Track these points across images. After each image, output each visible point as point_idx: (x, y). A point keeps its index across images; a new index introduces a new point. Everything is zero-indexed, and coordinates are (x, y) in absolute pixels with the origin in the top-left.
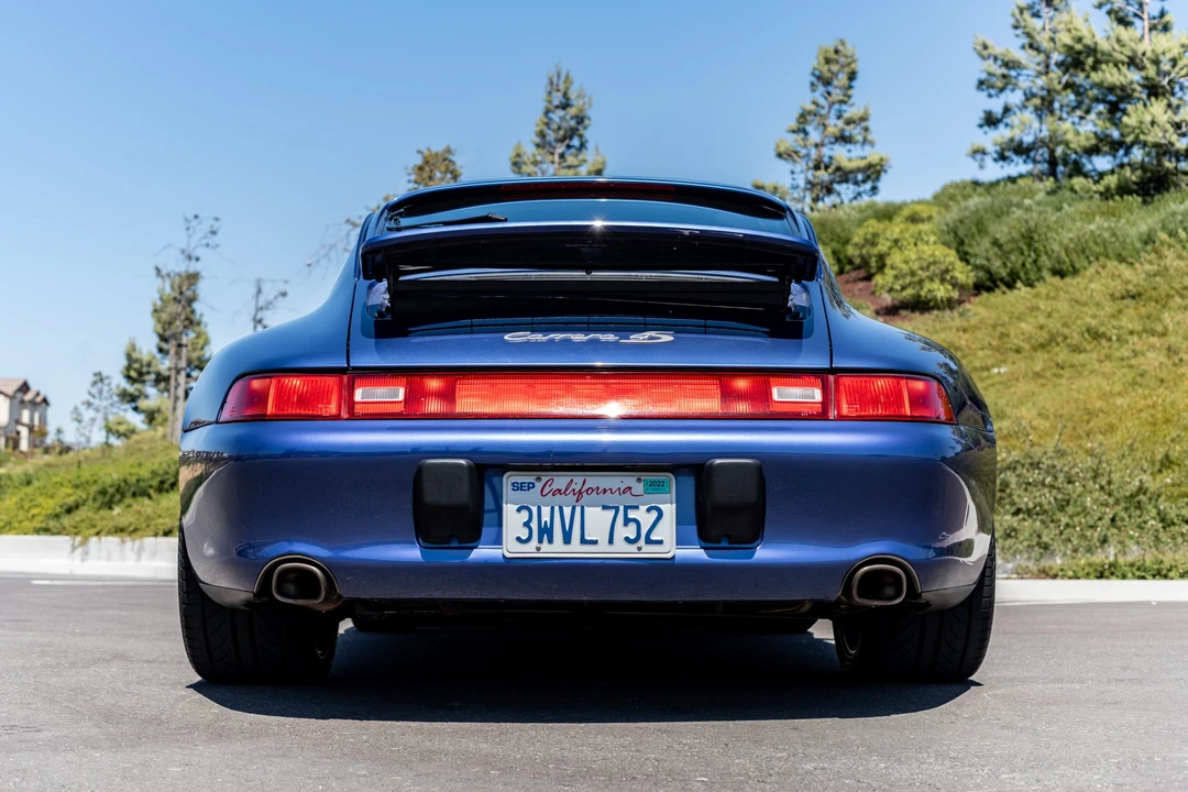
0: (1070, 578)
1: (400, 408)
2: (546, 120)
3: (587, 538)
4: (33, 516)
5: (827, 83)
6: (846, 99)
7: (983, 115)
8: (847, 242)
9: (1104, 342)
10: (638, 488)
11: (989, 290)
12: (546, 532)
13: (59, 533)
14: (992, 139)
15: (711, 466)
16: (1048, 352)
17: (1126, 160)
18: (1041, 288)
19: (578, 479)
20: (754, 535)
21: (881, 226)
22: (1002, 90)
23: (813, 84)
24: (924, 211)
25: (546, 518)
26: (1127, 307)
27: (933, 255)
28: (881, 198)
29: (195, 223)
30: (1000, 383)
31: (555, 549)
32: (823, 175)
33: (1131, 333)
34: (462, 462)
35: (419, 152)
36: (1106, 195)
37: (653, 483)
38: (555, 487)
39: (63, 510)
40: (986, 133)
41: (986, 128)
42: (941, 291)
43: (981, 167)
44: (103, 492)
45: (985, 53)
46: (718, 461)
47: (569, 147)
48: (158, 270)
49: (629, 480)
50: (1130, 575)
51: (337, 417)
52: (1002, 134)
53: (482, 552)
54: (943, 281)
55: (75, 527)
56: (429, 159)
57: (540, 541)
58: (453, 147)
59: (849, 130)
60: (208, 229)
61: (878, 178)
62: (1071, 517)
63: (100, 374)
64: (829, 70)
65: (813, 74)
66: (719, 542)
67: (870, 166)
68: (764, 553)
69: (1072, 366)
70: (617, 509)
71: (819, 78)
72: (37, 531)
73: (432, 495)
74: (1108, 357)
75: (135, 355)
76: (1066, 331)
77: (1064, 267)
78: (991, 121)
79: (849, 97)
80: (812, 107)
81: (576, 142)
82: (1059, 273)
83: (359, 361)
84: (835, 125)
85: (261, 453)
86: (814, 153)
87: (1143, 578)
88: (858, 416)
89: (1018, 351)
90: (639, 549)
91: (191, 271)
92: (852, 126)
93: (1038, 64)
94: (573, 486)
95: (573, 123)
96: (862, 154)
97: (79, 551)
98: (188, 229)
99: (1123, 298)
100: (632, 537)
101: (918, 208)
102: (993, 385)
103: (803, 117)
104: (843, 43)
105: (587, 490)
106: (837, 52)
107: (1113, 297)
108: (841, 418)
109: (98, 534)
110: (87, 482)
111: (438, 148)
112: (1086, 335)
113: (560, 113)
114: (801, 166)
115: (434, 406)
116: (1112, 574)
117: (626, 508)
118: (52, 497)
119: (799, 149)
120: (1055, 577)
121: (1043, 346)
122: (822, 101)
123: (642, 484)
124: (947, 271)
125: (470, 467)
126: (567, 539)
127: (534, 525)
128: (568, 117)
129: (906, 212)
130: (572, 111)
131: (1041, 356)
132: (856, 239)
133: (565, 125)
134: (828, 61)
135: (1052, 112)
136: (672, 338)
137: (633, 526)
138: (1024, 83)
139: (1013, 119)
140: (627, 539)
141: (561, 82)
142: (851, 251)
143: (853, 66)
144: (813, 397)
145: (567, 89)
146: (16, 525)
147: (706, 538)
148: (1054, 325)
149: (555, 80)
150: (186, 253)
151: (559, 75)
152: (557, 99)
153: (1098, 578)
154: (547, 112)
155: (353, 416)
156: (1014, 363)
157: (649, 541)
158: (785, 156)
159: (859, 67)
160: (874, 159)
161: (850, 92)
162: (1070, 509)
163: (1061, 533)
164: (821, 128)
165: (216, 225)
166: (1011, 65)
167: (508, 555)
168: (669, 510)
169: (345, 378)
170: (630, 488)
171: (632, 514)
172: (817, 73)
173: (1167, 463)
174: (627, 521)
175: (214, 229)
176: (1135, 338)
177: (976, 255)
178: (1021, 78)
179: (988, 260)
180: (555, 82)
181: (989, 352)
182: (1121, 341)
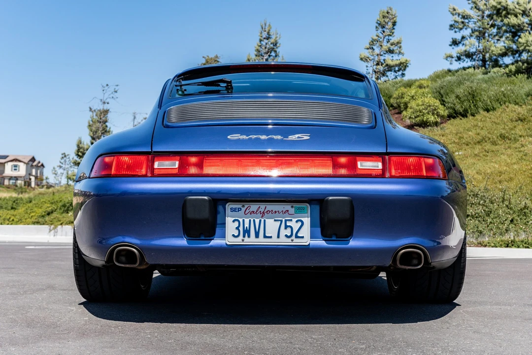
0: (492, 247)
1: (176, 171)
2: (260, 44)
3: (267, 235)
4: (32, 216)
5: (383, 27)
6: (391, 34)
7: (451, 40)
8: (390, 97)
9: (507, 140)
10: (292, 211)
11: (454, 118)
12: (247, 232)
13: (43, 224)
14: (456, 51)
15: (327, 200)
16: (481, 145)
17: (519, 59)
18: (478, 117)
19: (262, 206)
20: (348, 234)
21: (406, 90)
22: (461, 29)
23: (377, 27)
24: (425, 83)
25: (247, 225)
26: (518, 125)
27: (429, 102)
28: (406, 78)
29: (106, 88)
31: (251, 240)
32: (381, 68)
33: (521, 136)
34: (206, 198)
35: (203, 57)
36: (510, 74)
37: (299, 208)
38: (251, 210)
39: (46, 214)
40: (453, 48)
41: (453, 46)
42: (432, 118)
43: (451, 64)
44: (64, 206)
45: (454, 12)
46: (331, 198)
47: (269, 56)
48: (91, 109)
49: (287, 207)
50: (521, 246)
51: (145, 176)
52: (461, 48)
53: (216, 242)
54: (433, 114)
55: (51, 221)
56: (208, 61)
57: (244, 236)
58: (219, 56)
59: (392, 48)
60: (113, 90)
61: (405, 70)
62: (492, 219)
63: (64, 154)
64: (384, 21)
65: (377, 23)
66: (331, 237)
67: (401, 63)
68: (353, 243)
69: (493, 151)
70: (281, 221)
71: (379, 24)
72: (34, 223)
73: (191, 214)
74: (509, 147)
75: (80, 146)
76: (490, 136)
77: (489, 108)
78: (455, 43)
79: (393, 33)
80: (376, 38)
81: (273, 54)
82: (488, 110)
83: (157, 148)
84: (386, 46)
85: (109, 193)
86: (376, 59)
87: (528, 247)
88: (400, 176)
89: (467, 145)
90: (292, 240)
91: (105, 108)
92: (394, 46)
93: (478, 16)
94: (260, 210)
95: (272, 46)
96: (398, 58)
97: (52, 232)
98: (103, 90)
99: (516, 121)
100: (289, 235)
101: (423, 82)
103: (373, 42)
104: (391, 9)
105: (267, 212)
106: (388, 13)
107: (512, 120)
108: (391, 177)
109: (61, 224)
110: (57, 201)
111: (212, 56)
112: (499, 137)
113: (266, 41)
114: (370, 64)
115: (193, 170)
116: (513, 245)
117: (286, 221)
118: (41, 208)
119: (370, 56)
120: (485, 246)
121: (479, 142)
122: (381, 35)
123: (294, 209)
124: (435, 110)
125: (209, 200)
126: (257, 236)
127: (241, 229)
128: (270, 43)
129: (417, 83)
130: (272, 40)
131: (478, 147)
132: (395, 96)
133: (268, 46)
134: (384, 17)
135: (484, 38)
136: (309, 138)
137: (289, 230)
138: (471, 25)
139: (466, 42)
140: (286, 236)
141: (266, 28)
142: (392, 101)
143: (395, 19)
144: (378, 167)
145: (269, 30)
146: (24, 220)
147: (325, 235)
148: (484, 133)
149: (264, 26)
150: (103, 101)
151: (265, 25)
152: (265, 35)
153: (506, 247)
154: (261, 41)
155: (153, 175)
156: (465, 150)
157: (297, 237)
158: (364, 60)
159: (398, 20)
160: (403, 60)
161: (393, 31)
162: (492, 215)
163: (488, 226)
164: (380, 47)
165: (117, 88)
166: (466, 17)
167: (228, 243)
168: (307, 221)
169: (150, 156)
170: (288, 211)
171: (288, 224)
172: (379, 22)
174: (286, 227)
175: (116, 90)
176: (522, 139)
177: (448, 103)
178: (470, 23)
179: (454, 104)
180: (264, 28)
181: (454, 145)
182: (516, 140)
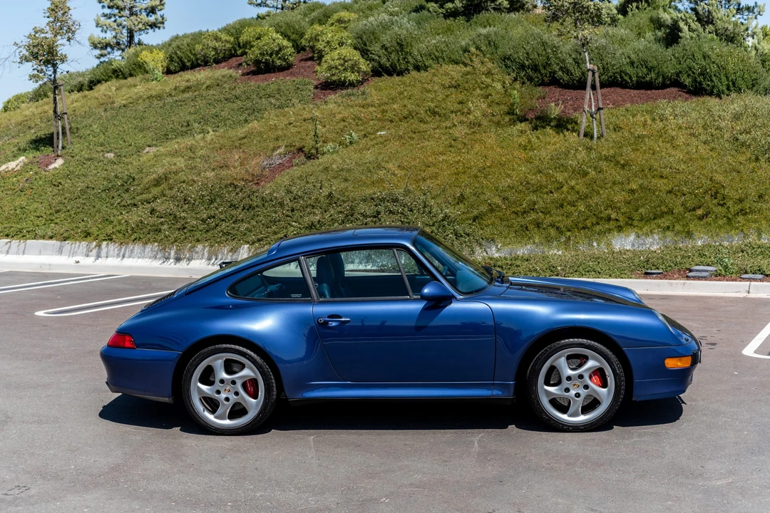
8: (302, 35)
9: (437, 117)
11: (380, 75)
16: (408, 122)
18: (406, 78)
21: (321, 28)
24: (344, 14)
26: (451, 93)
27: (347, 55)
30: (382, 143)
33: (452, 112)
36: (446, 16)
42: (352, 77)
54: (353, 70)
69: (419, 132)
74: (438, 127)
76: (417, 110)
77: (420, 65)
82: (417, 68)
89: (391, 121)
99: (449, 87)
102: (377, 144)
107: (444, 86)
112: (428, 112)
121: (405, 118)
124: (355, 65)
129: (335, 17)
131: (404, 124)
132: (307, 35)
142: (303, 42)
156: (389, 129)
173: (462, 199)
176: (454, 115)
177: (372, 53)
179: (380, 57)
181: (376, 122)
182: (446, 117)
